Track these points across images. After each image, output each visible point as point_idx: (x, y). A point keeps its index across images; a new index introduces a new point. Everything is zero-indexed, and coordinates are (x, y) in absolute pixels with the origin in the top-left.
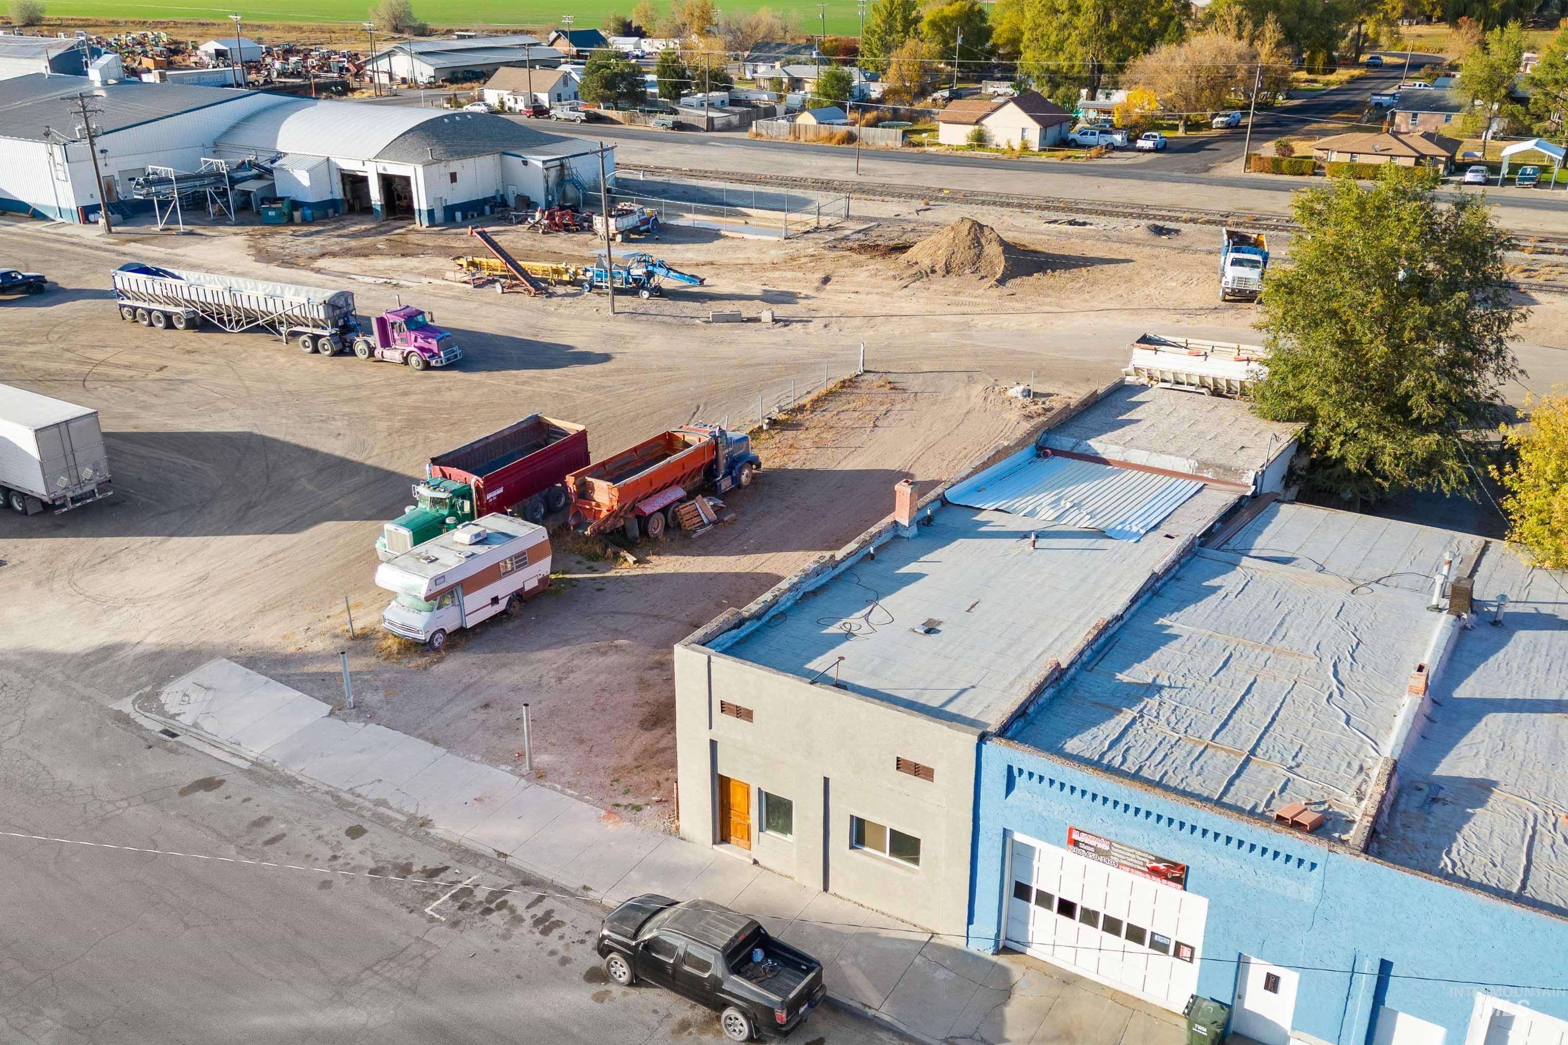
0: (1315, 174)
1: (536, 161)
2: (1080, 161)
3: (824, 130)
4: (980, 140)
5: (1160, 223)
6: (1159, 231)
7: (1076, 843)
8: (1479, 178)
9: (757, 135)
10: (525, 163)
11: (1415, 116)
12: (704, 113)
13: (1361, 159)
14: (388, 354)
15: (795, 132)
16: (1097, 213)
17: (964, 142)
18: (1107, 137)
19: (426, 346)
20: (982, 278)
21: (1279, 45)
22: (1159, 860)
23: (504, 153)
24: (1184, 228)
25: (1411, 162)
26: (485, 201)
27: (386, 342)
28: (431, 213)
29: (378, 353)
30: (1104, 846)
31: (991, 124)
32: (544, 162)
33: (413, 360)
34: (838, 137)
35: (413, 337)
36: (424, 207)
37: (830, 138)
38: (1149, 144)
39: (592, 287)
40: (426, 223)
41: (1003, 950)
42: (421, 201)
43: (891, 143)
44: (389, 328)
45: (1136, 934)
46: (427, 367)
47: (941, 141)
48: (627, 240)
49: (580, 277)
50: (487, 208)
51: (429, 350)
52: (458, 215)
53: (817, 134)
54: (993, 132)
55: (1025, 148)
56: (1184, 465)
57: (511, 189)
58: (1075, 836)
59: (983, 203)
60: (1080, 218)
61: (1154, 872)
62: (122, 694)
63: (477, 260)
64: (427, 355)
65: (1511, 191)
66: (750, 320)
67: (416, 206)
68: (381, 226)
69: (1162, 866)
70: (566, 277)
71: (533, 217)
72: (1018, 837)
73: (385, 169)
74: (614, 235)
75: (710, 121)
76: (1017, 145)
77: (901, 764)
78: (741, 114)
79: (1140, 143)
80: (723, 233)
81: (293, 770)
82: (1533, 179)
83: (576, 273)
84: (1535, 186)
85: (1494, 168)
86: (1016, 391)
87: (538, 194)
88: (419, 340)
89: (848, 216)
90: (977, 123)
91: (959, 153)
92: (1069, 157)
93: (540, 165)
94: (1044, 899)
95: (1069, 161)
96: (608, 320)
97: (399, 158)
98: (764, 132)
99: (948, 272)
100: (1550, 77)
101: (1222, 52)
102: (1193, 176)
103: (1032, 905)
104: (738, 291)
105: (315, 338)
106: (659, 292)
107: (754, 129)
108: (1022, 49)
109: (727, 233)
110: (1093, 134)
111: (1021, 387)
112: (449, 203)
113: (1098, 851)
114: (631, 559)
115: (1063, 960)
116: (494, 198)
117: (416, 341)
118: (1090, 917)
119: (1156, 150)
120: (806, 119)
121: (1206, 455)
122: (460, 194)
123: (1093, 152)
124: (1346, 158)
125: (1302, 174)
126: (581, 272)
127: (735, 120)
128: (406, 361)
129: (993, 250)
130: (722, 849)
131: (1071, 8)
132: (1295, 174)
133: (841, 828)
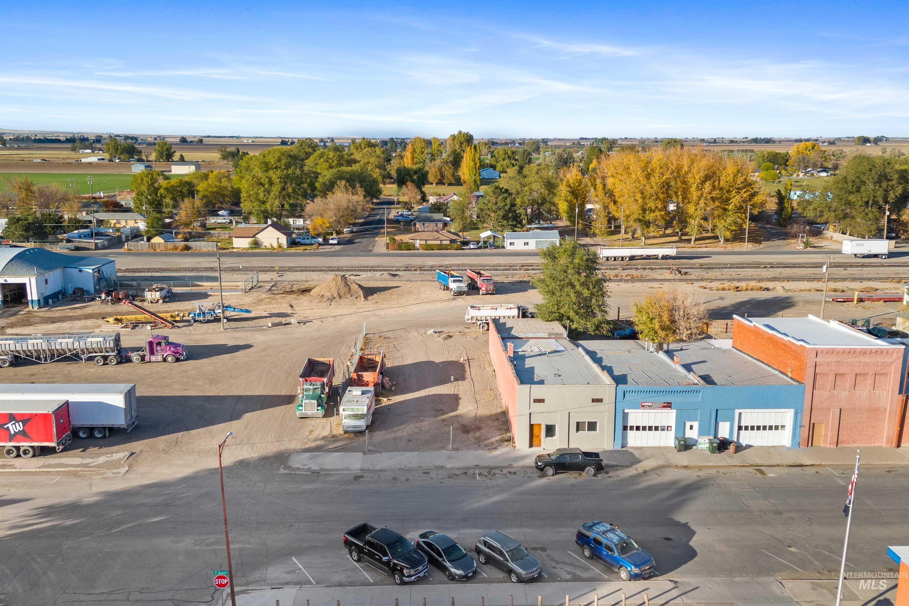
0: (415, 250)
1: (89, 270)
2: (312, 251)
3: (170, 245)
4: (256, 244)
5: (391, 272)
6: (394, 275)
7: (643, 406)
8: (476, 247)
9: (130, 250)
10: (81, 271)
11: (424, 224)
12: (93, 241)
13: (429, 242)
14: (153, 358)
15: (153, 246)
16: (361, 271)
17: (247, 246)
18: (315, 240)
19: (176, 351)
20: (356, 298)
21: (364, 196)
22: (665, 403)
23: (65, 267)
24: (398, 273)
25: (448, 242)
26: (59, 293)
27: (152, 353)
28: (39, 300)
29: (147, 358)
30: (651, 404)
31: (260, 237)
32: (93, 270)
33: (170, 359)
34: (180, 248)
35: (168, 348)
36: (35, 298)
37: (176, 248)
38: (335, 242)
39: (195, 321)
40: (36, 308)
41: (622, 447)
42: (33, 294)
43: (210, 249)
44: (155, 345)
45: (657, 428)
46: (178, 360)
47: (234, 246)
48: (164, 302)
49: (186, 318)
50: (60, 296)
51: (178, 353)
52: (50, 301)
53: (166, 248)
54: (262, 241)
55: (280, 246)
56: (546, 335)
57: (69, 286)
58: (643, 404)
59: (301, 271)
60: (357, 273)
61: (664, 407)
63: (119, 317)
64: (178, 355)
65: (488, 251)
66: (285, 324)
67: (29, 298)
69: (665, 404)
70: (178, 319)
71: (100, 297)
72: (626, 411)
73: (6, 281)
74: (158, 300)
75: (96, 244)
76: (275, 245)
77: (594, 401)
78: (108, 240)
79: (331, 242)
80: (209, 293)
82: (494, 246)
83: (183, 316)
84: (495, 248)
85: (478, 242)
86: (431, 332)
87: (90, 286)
88: (172, 349)
89: (258, 281)
90: (254, 236)
91: (250, 251)
92: (306, 250)
93: (91, 271)
94: (632, 428)
95: (307, 251)
96: (223, 332)
97: (15, 275)
98: (132, 248)
99: (341, 297)
100: (486, 208)
101: (349, 201)
102: (368, 252)
103: (629, 431)
104: (258, 315)
105: (105, 358)
106: (229, 320)
107: (126, 247)
108: (242, 201)
109: (211, 294)
110: (308, 239)
111: (433, 330)
112: (45, 295)
113: (649, 406)
114: (385, 399)
115: (638, 444)
116: (61, 290)
117: (170, 349)
118: (644, 428)
119: (338, 244)
120: (157, 240)
121: (547, 331)
122: (50, 290)
123: (315, 246)
124: (423, 242)
125: (410, 250)
126: (187, 315)
127: (106, 243)
128: (165, 360)
129: (354, 287)
130: (532, 449)
132: (408, 250)
133: (573, 427)
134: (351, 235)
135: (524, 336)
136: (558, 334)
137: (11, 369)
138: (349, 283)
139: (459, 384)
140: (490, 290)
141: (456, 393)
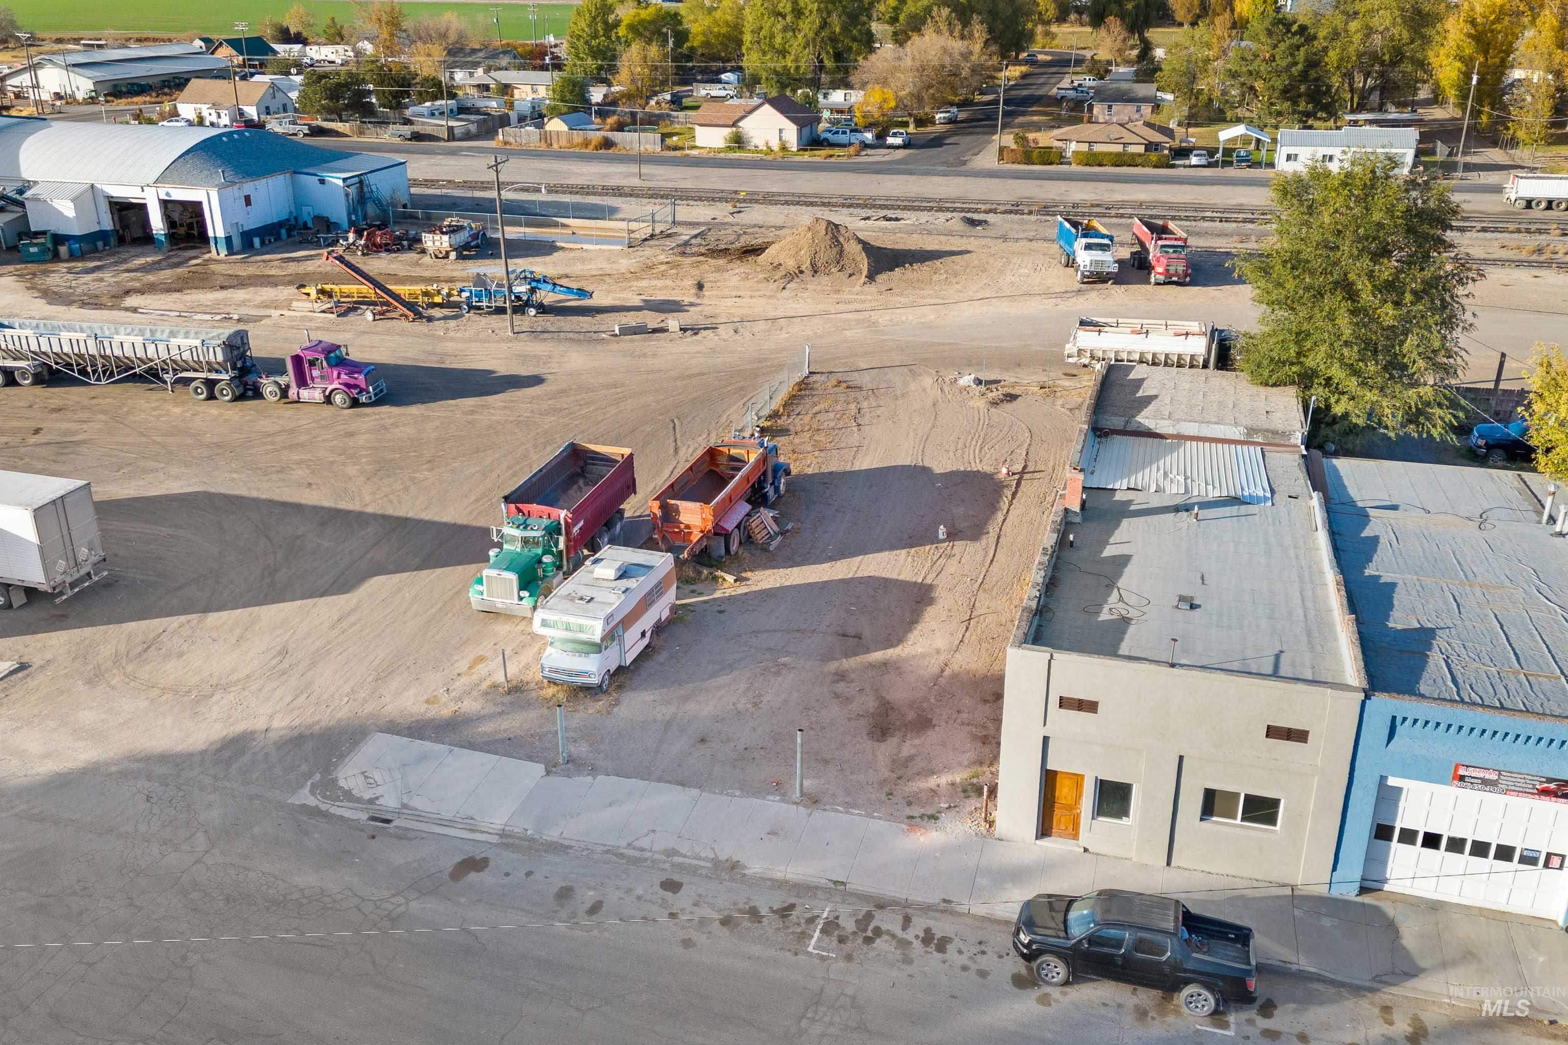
0: (1061, 163)
1: (336, 180)
2: (844, 160)
3: (578, 137)
4: (739, 141)
5: (969, 215)
6: (972, 223)
7: (1462, 778)
8: (1203, 161)
9: (506, 143)
10: (322, 182)
11: (1110, 107)
12: (444, 123)
13: (1098, 148)
14: (305, 394)
15: (546, 138)
16: (905, 208)
17: (721, 144)
18: (858, 135)
19: (352, 382)
20: (850, 275)
21: (986, 42)
22: (1550, 780)
23: (295, 172)
24: (990, 218)
25: (1141, 149)
26: (280, 224)
27: (302, 381)
28: (228, 239)
29: (293, 392)
30: (1494, 776)
31: (746, 125)
32: (344, 180)
33: (338, 398)
34: (594, 143)
35: (335, 374)
36: (221, 234)
37: (586, 143)
38: (898, 141)
39: (471, 307)
40: (223, 252)
41: (1363, 890)
42: (216, 227)
43: (650, 148)
44: (306, 366)
45: (1505, 853)
46: (355, 403)
47: (698, 144)
48: (461, 257)
49: (454, 299)
50: (283, 232)
51: (356, 386)
52: (257, 241)
53: (570, 140)
54: (751, 134)
55: (784, 148)
56: (1237, 433)
57: (305, 210)
58: (1462, 772)
59: (787, 203)
60: (887, 214)
61: (1545, 792)
62: (295, 788)
63: (328, 287)
64: (355, 391)
65: (1230, 172)
66: (655, 331)
67: (211, 234)
68: (169, 257)
69: (1552, 786)
70: (438, 299)
71: (346, 239)
72: (1392, 781)
73: (168, 194)
74: (447, 253)
75: (451, 129)
76: (775, 145)
77: (1273, 732)
78: (477, 122)
79: (890, 140)
80: (558, 244)
81: (552, 834)
82: (1248, 161)
83: (449, 295)
84: (1249, 167)
85: (1212, 152)
86: (966, 380)
87: (339, 212)
88: (343, 376)
89: (674, 222)
90: (734, 125)
91: (722, 155)
92: (831, 156)
93: (340, 183)
94: (1408, 836)
95: (832, 160)
96: (509, 340)
97: (183, 183)
98: (512, 140)
99: (816, 272)
100: (1244, 69)
101: (945, 50)
102: (958, 167)
103: (1394, 843)
104: (618, 303)
105: (210, 384)
106: (543, 309)
107: (501, 137)
108: (744, 51)
109: (563, 245)
110: (844, 133)
111: (973, 376)
112: (246, 229)
113: (1485, 782)
114: (730, 578)
115: (1426, 890)
116: (288, 220)
117: (339, 377)
118: (1456, 845)
119: (905, 146)
120: (556, 125)
121: (1248, 422)
122: (254, 219)
123: (852, 150)
124: (1084, 147)
125: (1051, 163)
126: (455, 293)
127: (473, 128)
128: (328, 400)
129: (853, 248)
130: (1045, 843)
131: (793, 10)
132: (1045, 164)
133: (1192, 803)
134: (948, 126)
135: (1171, 431)
136: (1275, 433)
137: (39, 390)
138: (841, 239)
139: (956, 550)
140: (1176, 274)
141: (928, 581)
